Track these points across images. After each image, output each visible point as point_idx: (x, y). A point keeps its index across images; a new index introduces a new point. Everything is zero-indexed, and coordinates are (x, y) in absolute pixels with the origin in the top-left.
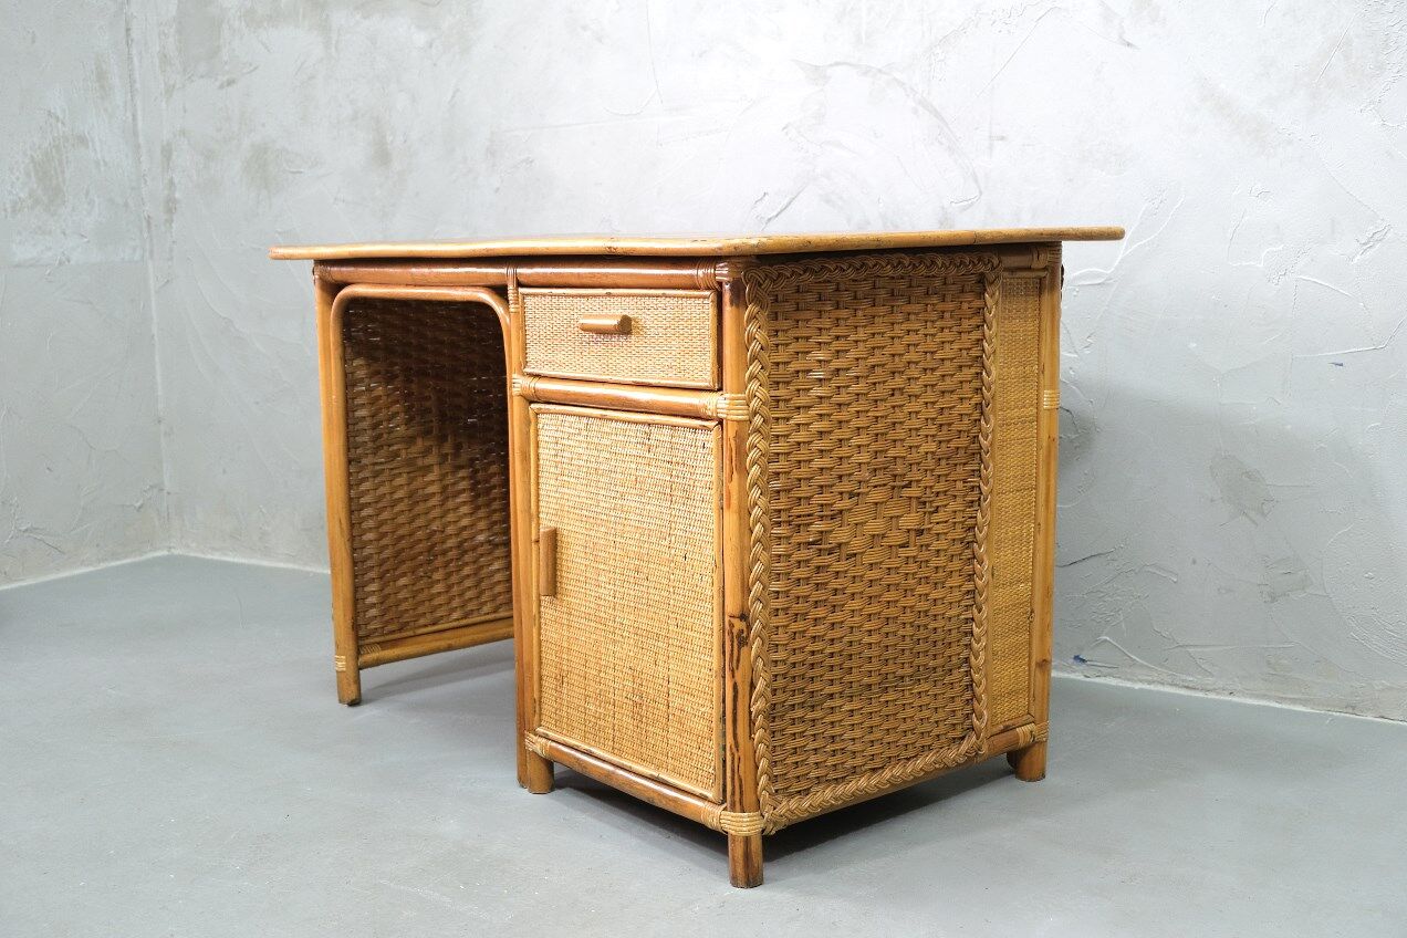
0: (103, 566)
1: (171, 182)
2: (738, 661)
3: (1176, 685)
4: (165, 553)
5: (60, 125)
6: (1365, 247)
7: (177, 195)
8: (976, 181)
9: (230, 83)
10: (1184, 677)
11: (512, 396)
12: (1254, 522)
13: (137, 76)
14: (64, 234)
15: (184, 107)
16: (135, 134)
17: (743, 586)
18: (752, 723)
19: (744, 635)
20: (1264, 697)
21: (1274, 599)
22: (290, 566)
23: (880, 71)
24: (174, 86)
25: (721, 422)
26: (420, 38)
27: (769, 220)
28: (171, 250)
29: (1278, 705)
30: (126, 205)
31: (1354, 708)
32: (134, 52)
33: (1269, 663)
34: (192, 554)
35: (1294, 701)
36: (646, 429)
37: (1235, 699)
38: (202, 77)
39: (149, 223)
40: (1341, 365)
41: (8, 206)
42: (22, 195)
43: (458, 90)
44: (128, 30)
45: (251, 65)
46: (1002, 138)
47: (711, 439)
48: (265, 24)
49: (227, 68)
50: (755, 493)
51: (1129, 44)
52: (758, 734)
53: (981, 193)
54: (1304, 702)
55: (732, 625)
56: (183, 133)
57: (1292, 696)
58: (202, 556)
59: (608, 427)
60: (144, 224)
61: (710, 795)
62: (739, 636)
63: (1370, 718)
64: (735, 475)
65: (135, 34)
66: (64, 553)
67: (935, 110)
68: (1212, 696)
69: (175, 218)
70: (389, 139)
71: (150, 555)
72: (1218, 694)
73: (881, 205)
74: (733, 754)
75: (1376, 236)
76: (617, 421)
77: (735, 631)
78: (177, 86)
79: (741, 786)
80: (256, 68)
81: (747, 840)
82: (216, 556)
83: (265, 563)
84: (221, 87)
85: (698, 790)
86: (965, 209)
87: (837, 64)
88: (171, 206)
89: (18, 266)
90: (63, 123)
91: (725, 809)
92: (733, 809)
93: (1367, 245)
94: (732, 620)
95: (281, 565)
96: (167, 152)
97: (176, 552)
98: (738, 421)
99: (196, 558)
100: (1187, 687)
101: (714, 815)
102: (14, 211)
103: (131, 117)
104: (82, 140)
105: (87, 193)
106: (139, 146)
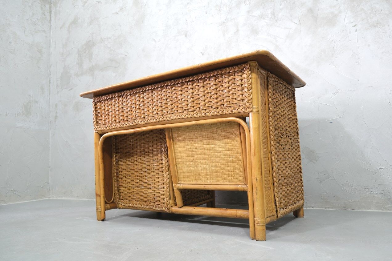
0: (31, 201)
1: (57, 113)
4: (48, 198)
5: (31, 98)
7: (58, 115)
9: (71, 89)
12: (314, 163)
13: (51, 90)
14: (30, 122)
15: (61, 96)
16: (49, 102)
20: (321, 207)
21: (321, 182)
22: (78, 199)
24: (59, 91)
26: (114, 75)
28: (55, 127)
29: (325, 209)
30: (46, 117)
31: (345, 208)
32: (51, 85)
33: (322, 198)
35: (329, 208)
37: (314, 209)
38: (65, 89)
39: (51, 122)
40: (332, 122)
41: (16, 114)
42: (20, 112)
44: (50, 80)
45: (76, 85)
48: (80, 76)
49: (71, 86)
54: (332, 208)
56: (60, 101)
57: (329, 206)
58: (57, 199)
60: (50, 122)
63: (349, 210)
65: (51, 81)
66: (21, 197)
69: (57, 120)
71: (44, 199)
75: (337, 92)
82: (60, 199)
83: (71, 199)
84: (69, 90)
88: (56, 117)
89: (17, 128)
90: (32, 98)
93: (335, 94)
95: (75, 199)
96: (56, 106)
97: (51, 198)
99: (55, 199)
102: (18, 115)
103: (49, 99)
104: (37, 102)
105: (36, 114)
106: (50, 105)
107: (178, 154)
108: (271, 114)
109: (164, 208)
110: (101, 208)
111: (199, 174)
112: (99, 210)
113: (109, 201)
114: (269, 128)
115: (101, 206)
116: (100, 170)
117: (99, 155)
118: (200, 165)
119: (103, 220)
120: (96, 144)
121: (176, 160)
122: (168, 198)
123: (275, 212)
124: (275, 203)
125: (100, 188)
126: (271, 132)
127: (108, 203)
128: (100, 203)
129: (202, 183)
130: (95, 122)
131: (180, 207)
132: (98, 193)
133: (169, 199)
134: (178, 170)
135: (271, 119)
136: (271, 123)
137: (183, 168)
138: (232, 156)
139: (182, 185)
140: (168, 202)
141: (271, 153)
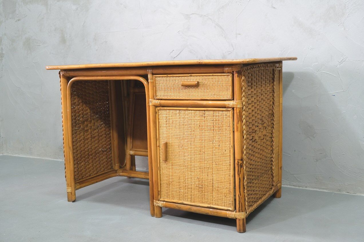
2: (240, 172)
3: (291, 185)
6: (340, 63)
7: (4, 52)
8: (232, 46)
9: (19, 20)
10: (292, 183)
11: (149, 106)
12: (311, 139)
15: (5, 27)
17: (241, 152)
18: (244, 188)
19: (242, 165)
20: (315, 188)
21: (317, 161)
22: (38, 158)
23: (205, 16)
24: (2, 21)
25: (233, 109)
26: (74, 7)
27: (175, 58)
28: (2, 68)
29: (319, 190)
31: (340, 190)
34: (9, 155)
35: (323, 189)
36: (204, 112)
37: (307, 189)
38: (10, 19)
40: (334, 96)
43: (85, 22)
45: (25, 15)
46: (239, 34)
47: (230, 113)
48: (29, 3)
49: (18, 16)
50: (244, 127)
51: (274, 8)
52: (246, 191)
53: (234, 49)
54: (326, 189)
55: (238, 162)
56: (5, 34)
57: (323, 187)
58: (13, 155)
59: (187, 112)
61: (230, 209)
62: (240, 165)
63: (344, 193)
64: (239, 122)
67: (221, 27)
68: (301, 188)
69: (3, 59)
70: (66, 36)
72: (303, 187)
73: (206, 53)
74: (239, 197)
75: (343, 60)
76: (192, 110)
77: (239, 164)
78: (3, 21)
79: (242, 205)
80: (26, 16)
81: (243, 219)
82: (17, 155)
83: (31, 157)
84: (16, 21)
85: (226, 208)
86: (229, 54)
87: (193, 14)
88: (2, 56)
91: (236, 212)
92: (239, 211)
94: (239, 161)
95: (36, 157)
97: (5, 154)
98: (240, 108)
99: (10, 156)
100: (294, 186)
101: (231, 215)
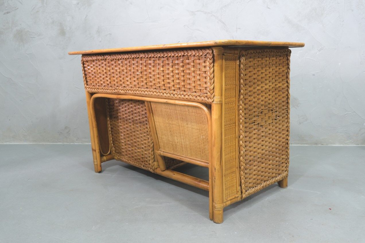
6: (319, 51)
9: (8, 13)
20: (298, 144)
22: (34, 143)
23: (209, 13)
33: (300, 136)
40: (314, 75)
43: (87, 16)
45: (15, 8)
46: (239, 29)
49: (7, 8)
63: (320, 145)
67: (223, 22)
70: (65, 28)
75: (322, 49)
84: (5, 14)
87: (198, 11)
107: (157, 124)
108: (242, 97)
109: (149, 169)
110: (97, 161)
111: (176, 145)
112: (96, 163)
113: (106, 154)
114: (239, 112)
115: (97, 159)
116: (94, 128)
117: (91, 113)
118: (176, 138)
119: (100, 172)
120: (88, 103)
121: (156, 129)
122: (153, 160)
123: (240, 193)
124: (241, 185)
125: (95, 144)
126: (241, 116)
127: (104, 156)
128: (96, 157)
129: (178, 154)
130: (85, 82)
131: (163, 171)
132: (94, 148)
133: (154, 162)
134: (159, 138)
135: (241, 102)
136: (241, 107)
137: (163, 137)
138: (202, 135)
139: (162, 152)
140: (153, 164)
141: (239, 137)
